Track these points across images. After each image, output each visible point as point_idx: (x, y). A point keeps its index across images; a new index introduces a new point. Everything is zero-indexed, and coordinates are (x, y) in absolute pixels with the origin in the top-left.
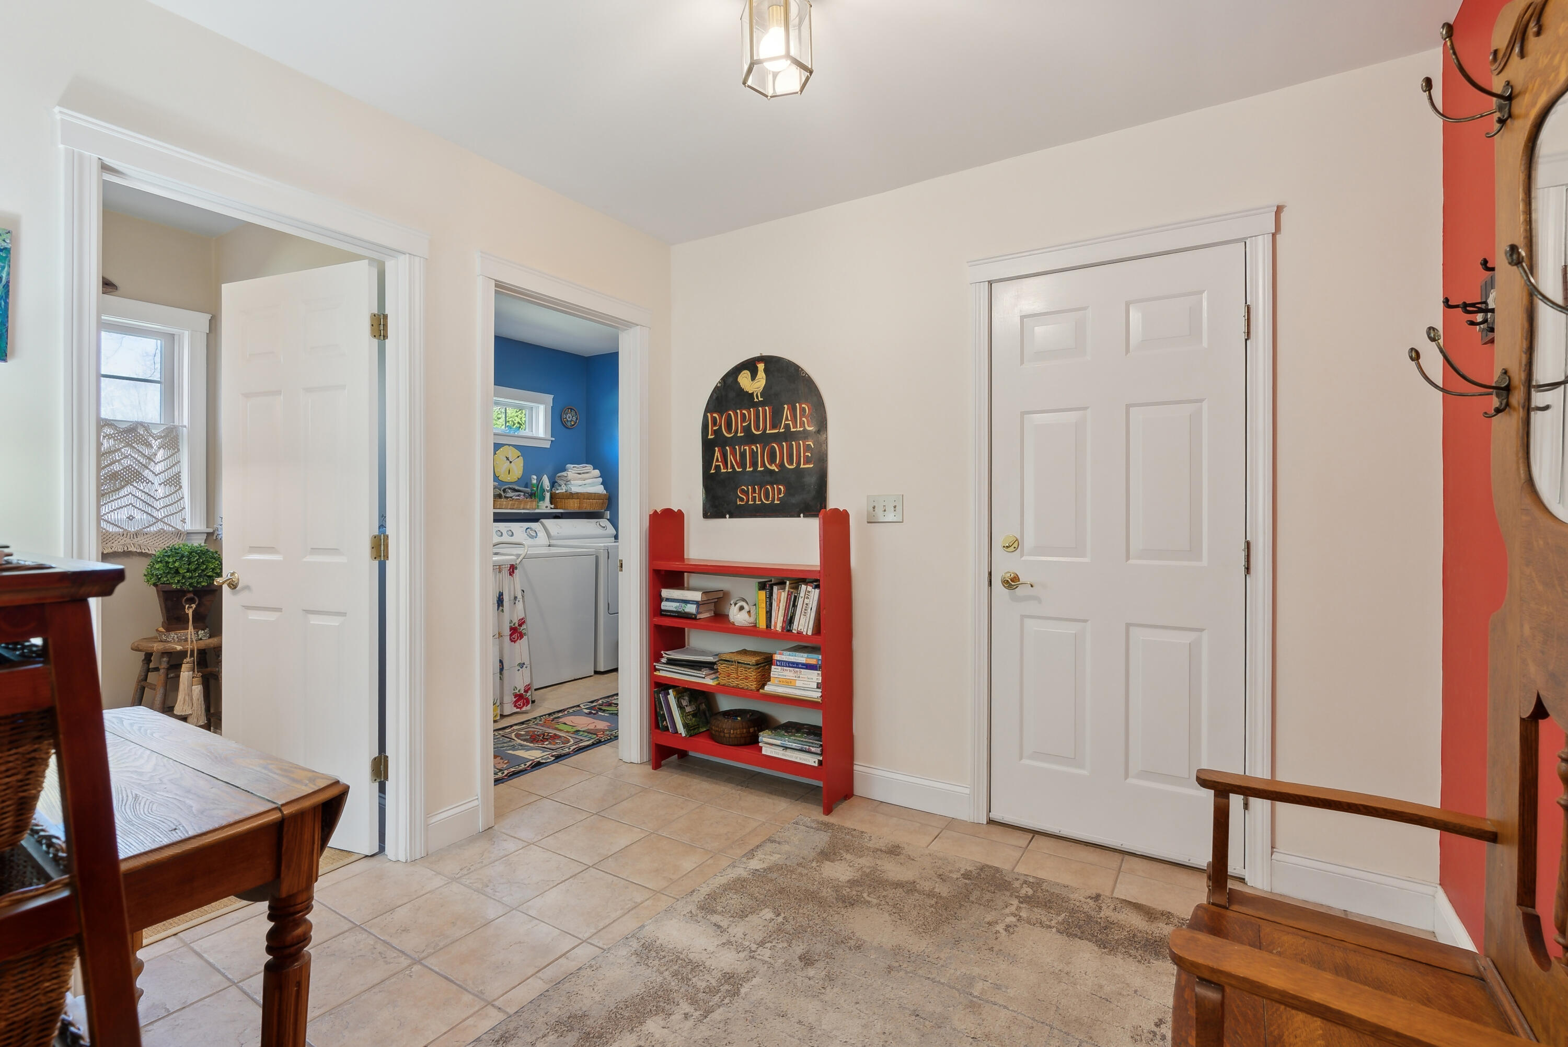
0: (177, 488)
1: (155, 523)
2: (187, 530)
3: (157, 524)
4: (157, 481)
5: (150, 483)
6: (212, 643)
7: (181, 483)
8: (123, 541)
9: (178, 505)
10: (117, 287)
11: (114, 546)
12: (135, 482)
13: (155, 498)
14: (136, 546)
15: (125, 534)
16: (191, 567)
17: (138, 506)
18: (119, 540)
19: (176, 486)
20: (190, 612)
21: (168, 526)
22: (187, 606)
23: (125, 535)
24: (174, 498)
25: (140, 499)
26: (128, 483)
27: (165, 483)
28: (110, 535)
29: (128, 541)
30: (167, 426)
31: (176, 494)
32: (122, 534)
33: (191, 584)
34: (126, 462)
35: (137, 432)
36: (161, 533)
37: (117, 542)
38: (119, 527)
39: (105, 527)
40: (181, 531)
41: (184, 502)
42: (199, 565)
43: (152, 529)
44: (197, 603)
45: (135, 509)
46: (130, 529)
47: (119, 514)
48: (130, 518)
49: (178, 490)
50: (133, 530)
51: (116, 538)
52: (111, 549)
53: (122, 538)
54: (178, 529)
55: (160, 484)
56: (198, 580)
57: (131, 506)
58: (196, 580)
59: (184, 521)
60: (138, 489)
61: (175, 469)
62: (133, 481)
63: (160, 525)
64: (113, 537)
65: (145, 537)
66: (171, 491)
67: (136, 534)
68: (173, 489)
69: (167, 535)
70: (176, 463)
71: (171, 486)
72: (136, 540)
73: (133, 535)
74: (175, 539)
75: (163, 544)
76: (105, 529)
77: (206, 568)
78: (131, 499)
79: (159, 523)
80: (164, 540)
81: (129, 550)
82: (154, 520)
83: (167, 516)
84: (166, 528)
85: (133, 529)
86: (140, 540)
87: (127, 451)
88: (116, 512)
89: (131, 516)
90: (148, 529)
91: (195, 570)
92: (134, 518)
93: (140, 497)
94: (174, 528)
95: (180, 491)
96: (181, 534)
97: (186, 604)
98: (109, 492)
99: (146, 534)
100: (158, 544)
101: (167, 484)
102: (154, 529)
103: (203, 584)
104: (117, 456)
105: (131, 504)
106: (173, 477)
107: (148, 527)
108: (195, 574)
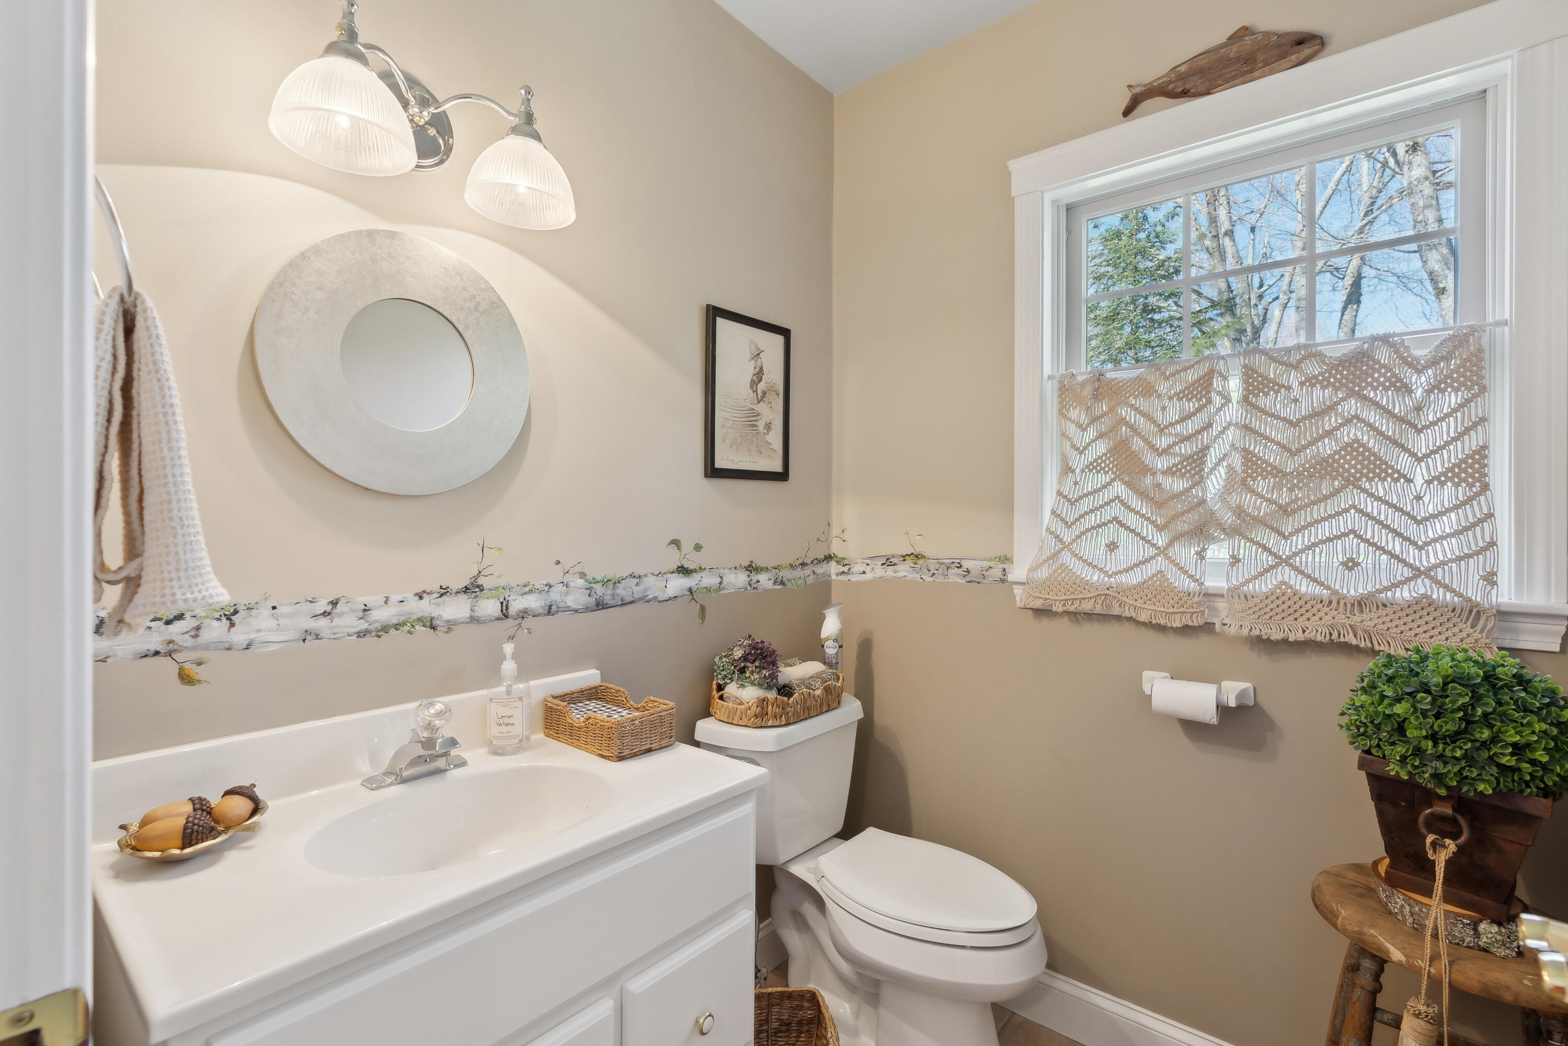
0: (1474, 489)
1: (1408, 580)
2: (1498, 605)
3: (1413, 583)
4: (1420, 475)
5: (1402, 480)
6: (1508, 988)
7: (1486, 475)
8: (1329, 617)
9: (1475, 536)
10: (1321, 38)
11: (1310, 628)
12: (1364, 479)
13: (1413, 518)
14: (1360, 633)
15: (1336, 601)
16: (1441, 727)
17: (1369, 536)
18: (1322, 614)
19: (1471, 486)
20: (1441, 859)
21: (1441, 590)
22: (1430, 838)
23: (1334, 605)
24: (1471, 513)
25: (1374, 519)
26: (1351, 482)
27: (1443, 479)
28: (1302, 603)
29: (1341, 618)
30: (1451, 332)
31: (1472, 506)
32: (1326, 602)
33: (1438, 777)
34: (1348, 434)
35: (1373, 360)
36: (1423, 605)
37: (1316, 618)
38: (1322, 584)
39: (1292, 583)
40: (1478, 605)
41: (1495, 529)
42: (1469, 723)
43: (1398, 594)
44: (1462, 839)
45: (1362, 545)
46: (1345, 591)
47: (1323, 555)
48: (1351, 564)
49: (1478, 494)
50: (1352, 592)
51: (1315, 610)
52: (1304, 632)
53: (1326, 609)
54: (1470, 600)
55: (1429, 482)
56: (1462, 769)
57: (1351, 536)
58: (1456, 769)
59: (1490, 579)
60: (1372, 495)
61: (1473, 441)
62: (1361, 477)
63: (1422, 587)
64: (1308, 606)
65: (1382, 612)
66: (1457, 498)
67: (1359, 603)
68: (1462, 493)
69: (1438, 614)
70: (1475, 425)
71: (1457, 485)
72: (1357, 618)
73: (1353, 605)
74: (1461, 625)
75: (1427, 635)
76: (1291, 587)
77: (1494, 740)
78: (1351, 520)
79: (1419, 580)
80: (1430, 626)
81: (1342, 639)
82: (1407, 572)
83: (1443, 563)
84: (1437, 594)
85: (1354, 587)
86: (1368, 619)
87: (1351, 406)
88: (1317, 550)
89: (1351, 560)
90: (1389, 594)
91: (1454, 738)
92: (1358, 564)
93: (1375, 514)
94: (1461, 595)
95: (1482, 498)
96: (1478, 612)
97: (1431, 832)
98: (1306, 506)
99: (1385, 606)
100: (1413, 633)
101: (1448, 479)
102: (1404, 594)
103: (1481, 787)
104: (1330, 421)
105: (1353, 531)
106: (1464, 461)
107: (1387, 589)
108: (1453, 750)
